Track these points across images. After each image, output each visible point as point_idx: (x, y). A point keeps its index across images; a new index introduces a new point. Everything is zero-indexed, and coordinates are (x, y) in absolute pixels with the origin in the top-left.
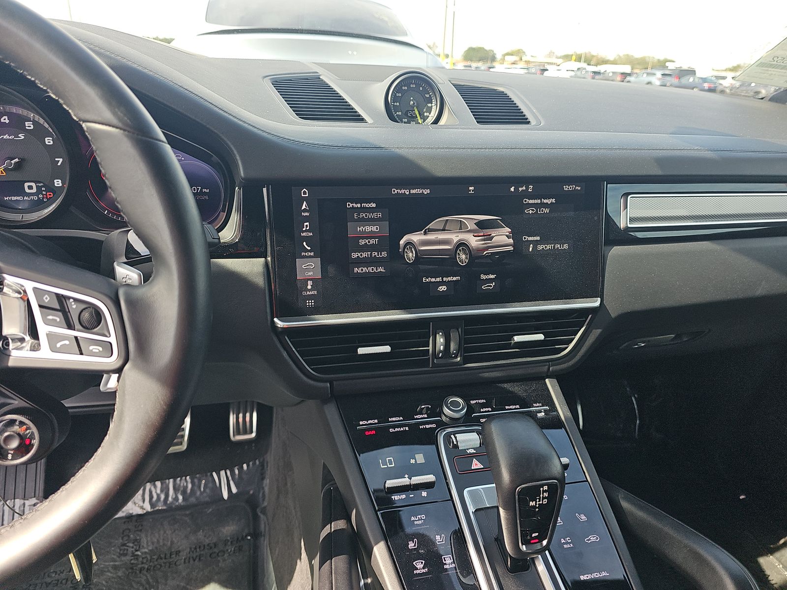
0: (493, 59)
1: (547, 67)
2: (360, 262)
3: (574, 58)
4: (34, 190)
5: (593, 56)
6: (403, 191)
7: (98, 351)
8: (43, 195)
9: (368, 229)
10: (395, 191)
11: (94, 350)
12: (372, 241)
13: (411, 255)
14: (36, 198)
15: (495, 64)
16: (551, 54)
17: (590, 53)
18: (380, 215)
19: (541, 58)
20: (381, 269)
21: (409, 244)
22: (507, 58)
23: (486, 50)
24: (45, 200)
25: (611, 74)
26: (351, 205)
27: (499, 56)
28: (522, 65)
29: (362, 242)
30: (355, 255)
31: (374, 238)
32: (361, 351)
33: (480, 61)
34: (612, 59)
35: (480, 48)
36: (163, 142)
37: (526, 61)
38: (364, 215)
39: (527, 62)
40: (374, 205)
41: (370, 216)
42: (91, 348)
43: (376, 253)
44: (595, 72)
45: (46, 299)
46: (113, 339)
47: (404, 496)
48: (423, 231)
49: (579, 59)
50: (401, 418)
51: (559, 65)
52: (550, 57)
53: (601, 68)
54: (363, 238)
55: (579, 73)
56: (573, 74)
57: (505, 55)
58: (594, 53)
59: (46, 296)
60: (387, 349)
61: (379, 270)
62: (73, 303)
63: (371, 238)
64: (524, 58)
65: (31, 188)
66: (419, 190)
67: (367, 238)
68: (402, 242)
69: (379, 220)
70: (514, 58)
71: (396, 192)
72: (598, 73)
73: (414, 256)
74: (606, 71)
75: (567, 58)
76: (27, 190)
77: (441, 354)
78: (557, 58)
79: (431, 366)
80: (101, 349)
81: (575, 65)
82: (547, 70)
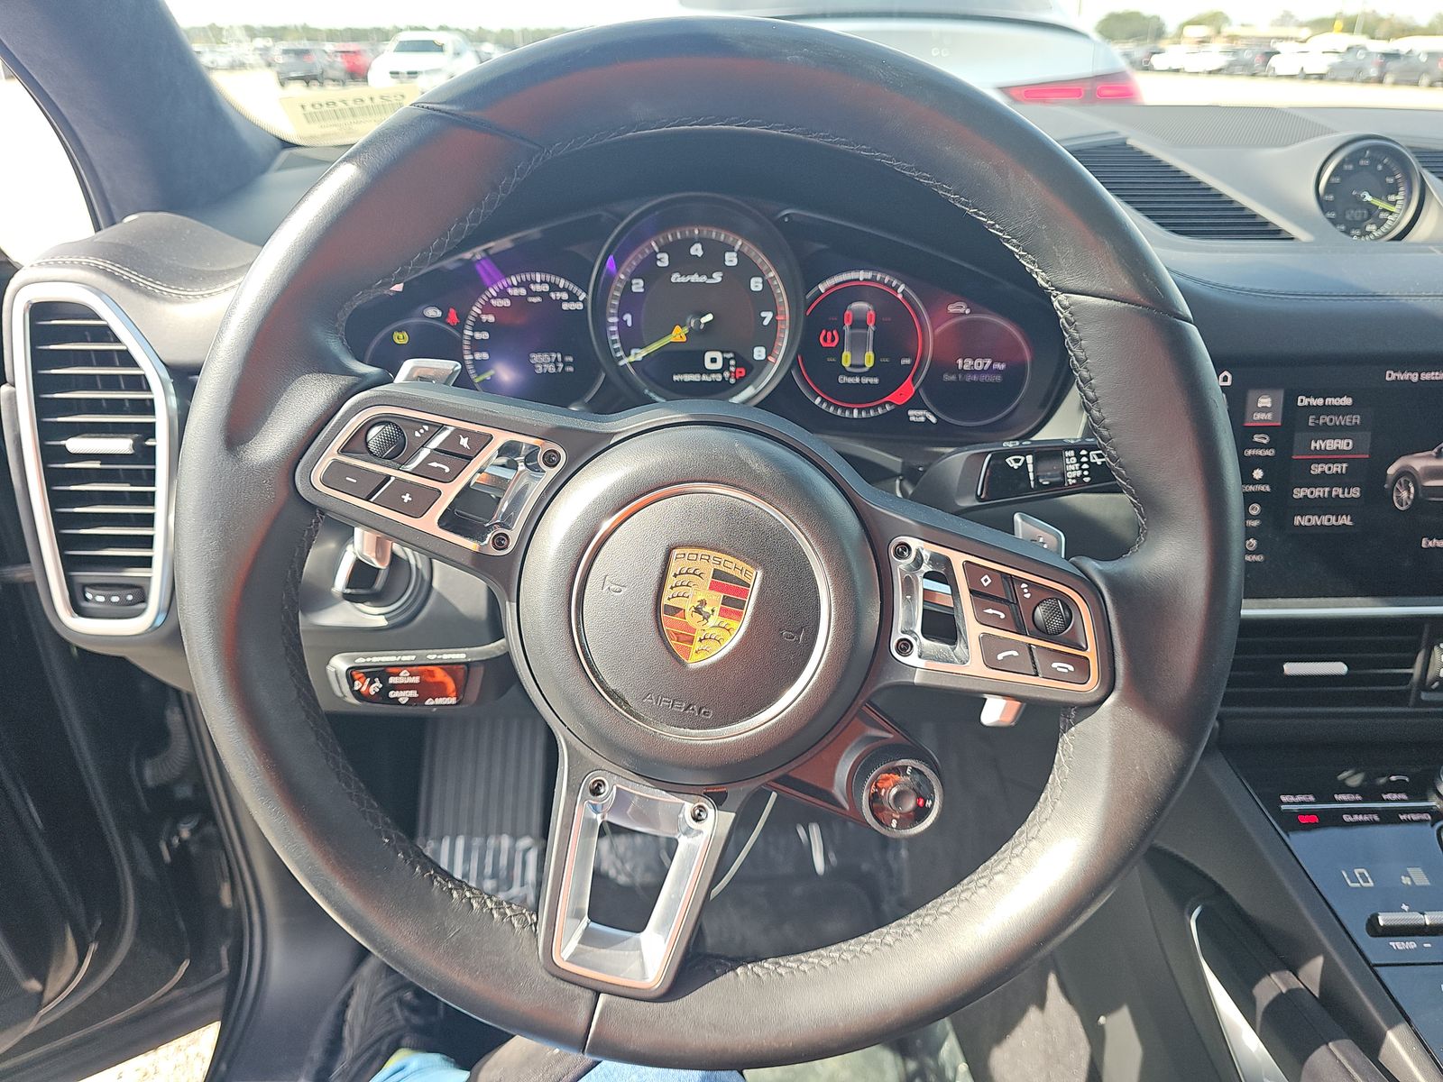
0: (1159, 33)
1: (1278, 46)
2: (1309, 506)
3: (1339, 25)
4: (719, 365)
5: (1381, 20)
6: (1406, 376)
7: (1066, 671)
8: (731, 372)
9: (1331, 444)
10: (1391, 376)
11: (1059, 669)
12: (1336, 468)
13: (1405, 496)
14: (719, 377)
15: (1163, 44)
16: (1286, 19)
17: (1374, 11)
18: (1357, 419)
19: (1263, 29)
20: (1346, 520)
21: (1406, 473)
22: (1189, 31)
23: (1144, 18)
24: (732, 381)
25: (1423, 59)
26: (1306, 402)
27: (1171, 28)
28: (1218, 45)
29: (1317, 469)
30: (1299, 493)
31: (1340, 461)
32: (1291, 668)
33: (1130, 38)
34: (1423, 22)
35: (1132, 13)
36: (1187, 320)
37: (1228, 37)
38: (1327, 419)
39: (1232, 38)
40: (1347, 401)
41: (1337, 420)
42: (1055, 665)
43: (1340, 490)
44: (1387, 56)
45: (986, 581)
46: (1091, 653)
47: (1412, 945)
48: (1436, 450)
49: (1350, 27)
50: (1358, 797)
51: (1305, 42)
52: (1282, 25)
53: (1402, 45)
54: (1318, 462)
55: (1350, 58)
56: (1335, 59)
57: (1182, 27)
58: (1384, 13)
59: (986, 577)
60: (1340, 668)
61: (1340, 522)
62: (1026, 591)
63: (1335, 461)
64: (1227, 30)
65: (713, 359)
66: (1437, 373)
67: (1326, 461)
68: (1391, 471)
69: (1354, 428)
70: (1203, 31)
71: (1393, 378)
72: (1394, 56)
73: (1412, 497)
74: (1410, 51)
75: (1323, 25)
76: (709, 365)
77: (1436, 684)
78: (1301, 25)
79: (1411, 703)
80: (1071, 668)
81: (1341, 40)
82: (1279, 53)
